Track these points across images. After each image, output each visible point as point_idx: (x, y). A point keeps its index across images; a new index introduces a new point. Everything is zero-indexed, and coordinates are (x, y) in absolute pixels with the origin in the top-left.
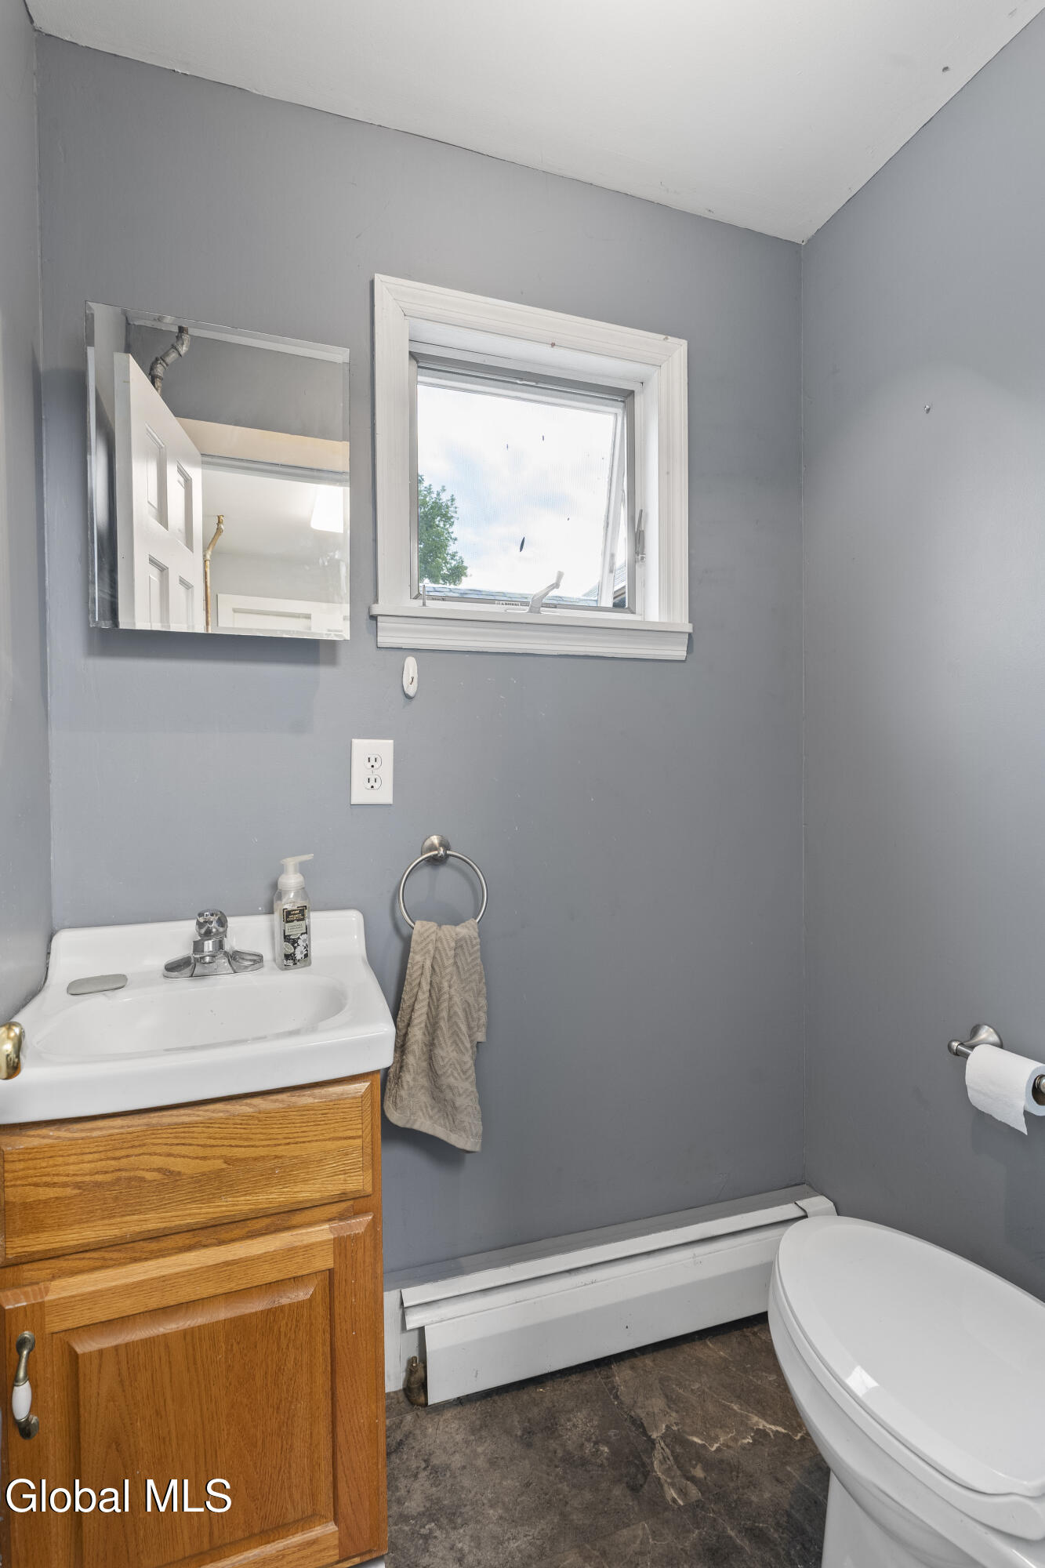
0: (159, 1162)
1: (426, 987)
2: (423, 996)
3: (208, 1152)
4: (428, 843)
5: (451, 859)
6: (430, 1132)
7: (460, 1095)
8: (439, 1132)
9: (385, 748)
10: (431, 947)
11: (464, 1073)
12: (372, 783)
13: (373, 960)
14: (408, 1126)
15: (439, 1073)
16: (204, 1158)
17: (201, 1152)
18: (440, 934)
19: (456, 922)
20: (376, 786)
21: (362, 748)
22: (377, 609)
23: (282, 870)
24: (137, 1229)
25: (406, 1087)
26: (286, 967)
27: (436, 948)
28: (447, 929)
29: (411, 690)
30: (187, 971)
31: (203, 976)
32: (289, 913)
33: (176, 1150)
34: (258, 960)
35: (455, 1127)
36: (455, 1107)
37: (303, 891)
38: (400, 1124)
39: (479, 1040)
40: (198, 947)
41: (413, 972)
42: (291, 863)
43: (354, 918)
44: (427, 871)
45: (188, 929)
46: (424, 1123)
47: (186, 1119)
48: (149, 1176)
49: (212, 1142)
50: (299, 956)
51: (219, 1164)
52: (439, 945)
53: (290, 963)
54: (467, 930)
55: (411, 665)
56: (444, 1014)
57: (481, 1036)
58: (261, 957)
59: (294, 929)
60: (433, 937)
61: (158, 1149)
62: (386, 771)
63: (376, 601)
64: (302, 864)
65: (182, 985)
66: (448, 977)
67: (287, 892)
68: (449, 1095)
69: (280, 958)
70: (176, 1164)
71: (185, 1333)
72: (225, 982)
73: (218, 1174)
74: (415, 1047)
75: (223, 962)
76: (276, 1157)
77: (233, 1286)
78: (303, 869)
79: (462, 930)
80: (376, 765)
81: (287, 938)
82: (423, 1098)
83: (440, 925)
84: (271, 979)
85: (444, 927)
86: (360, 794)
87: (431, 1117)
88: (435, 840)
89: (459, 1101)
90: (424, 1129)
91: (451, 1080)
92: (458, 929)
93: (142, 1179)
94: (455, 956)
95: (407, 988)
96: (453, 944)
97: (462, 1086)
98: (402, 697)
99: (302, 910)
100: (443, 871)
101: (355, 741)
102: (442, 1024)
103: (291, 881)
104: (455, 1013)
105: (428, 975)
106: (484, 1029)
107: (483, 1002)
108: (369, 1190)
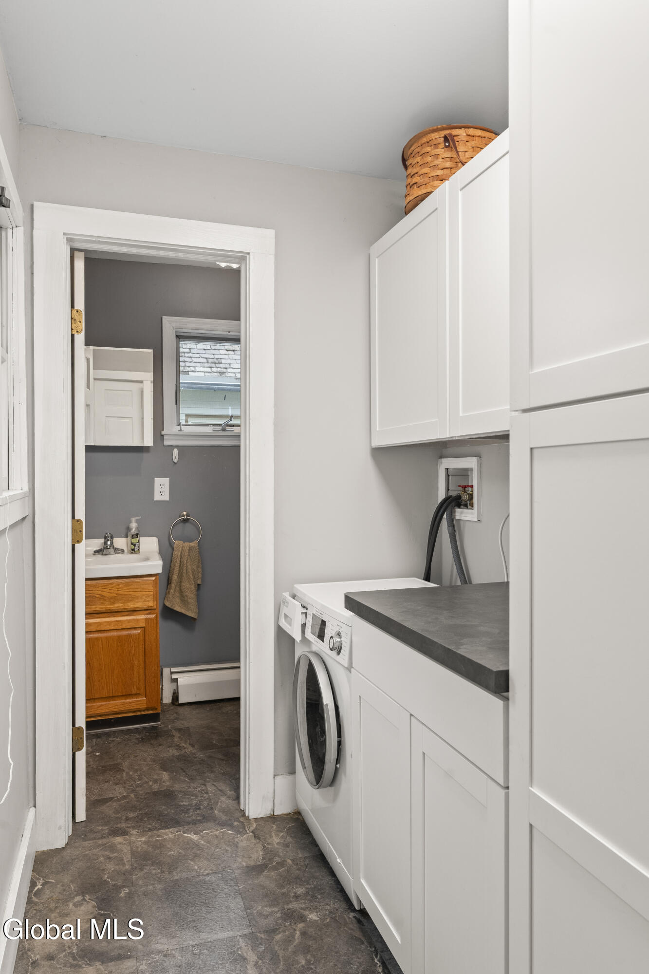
0: (100, 593)
1: (178, 562)
2: (177, 565)
3: (112, 591)
4: (182, 514)
5: (190, 520)
6: (180, 611)
7: (190, 598)
8: (183, 611)
9: (166, 481)
10: (180, 549)
11: (192, 591)
12: (161, 493)
13: (161, 553)
14: (172, 608)
15: (183, 591)
16: (111, 593)
17: (110, 591)
18: (184, 545)
19: (191, 541)
20: (163, 494)
21: (158, 481)
22: (163, 433)
23: (130, 522)
24: (94, 609)
25: (171, 594)
26: (132, 553)
27: (182, 550)
28: (187, 544)
29: (176, 460)
30: (101, 553)
31: (106, 555)
32: (133, 535)
33: (104, 590)
34: (123, 551)
35: (188, 609)
36: (188, 603)
37: (137, 529)
38: (169, 606)
39: (199, 583)
40: (106, 543)
41: (174, 557)
42: (133, 519)
43: (155, 540)
44: (181, 524)
45: (102, 540)
46: (178, 608)
47: (106, 582)
48: (97, 596)
49: (113, 589)
50: (136, 550)
51: (115, 595)
52: (183, 548)
53: (133, 551)
54: (194, 544)
55: (176, 451)
56: (185, 571)
57: (199, 582)
58: (124, 550)
59: (135, 541)
60: (182, 546)
61: (99, 589)
62: (167, 489)
63: (163, 430)
64: (137, 520)
65: (99, 557)
66: (186, 559)
67: (132, 529)
68: (186, 598)
69: (130, 549)
70: (104, 594)
71: (106, 638)
72: (113, 557)
73: (115, 598)
74: (174, 581)
75: (112, 550)
76: (130, 595)
77: (119, 627)
78: (137, 521)
79: (192, 544)
80: (163, 487)
81: (132, 544)
82: (178, 600)
83: (184, 542)
84: (126, 556)
85: (186, 543)
86: (157, 497)
87: (180, 607)
88: (185, 513)
89: (189, 601)
90: (177, 610)
91: (187, 593)
92: (191, 544)
93: (95, 597)
94: (189, 553)
95: (172, 563)
96: (188, 548)
97: (191, 595)
98: (172, 463)
99: (137, 535)
100: (187, 524)
101: (156, 479)
102: (184, 574)
103: (134, 525)
104: (189, 572)
105: (179, 558)
106: (200, 580)
107: (200, 570)
108: (155, 607)
